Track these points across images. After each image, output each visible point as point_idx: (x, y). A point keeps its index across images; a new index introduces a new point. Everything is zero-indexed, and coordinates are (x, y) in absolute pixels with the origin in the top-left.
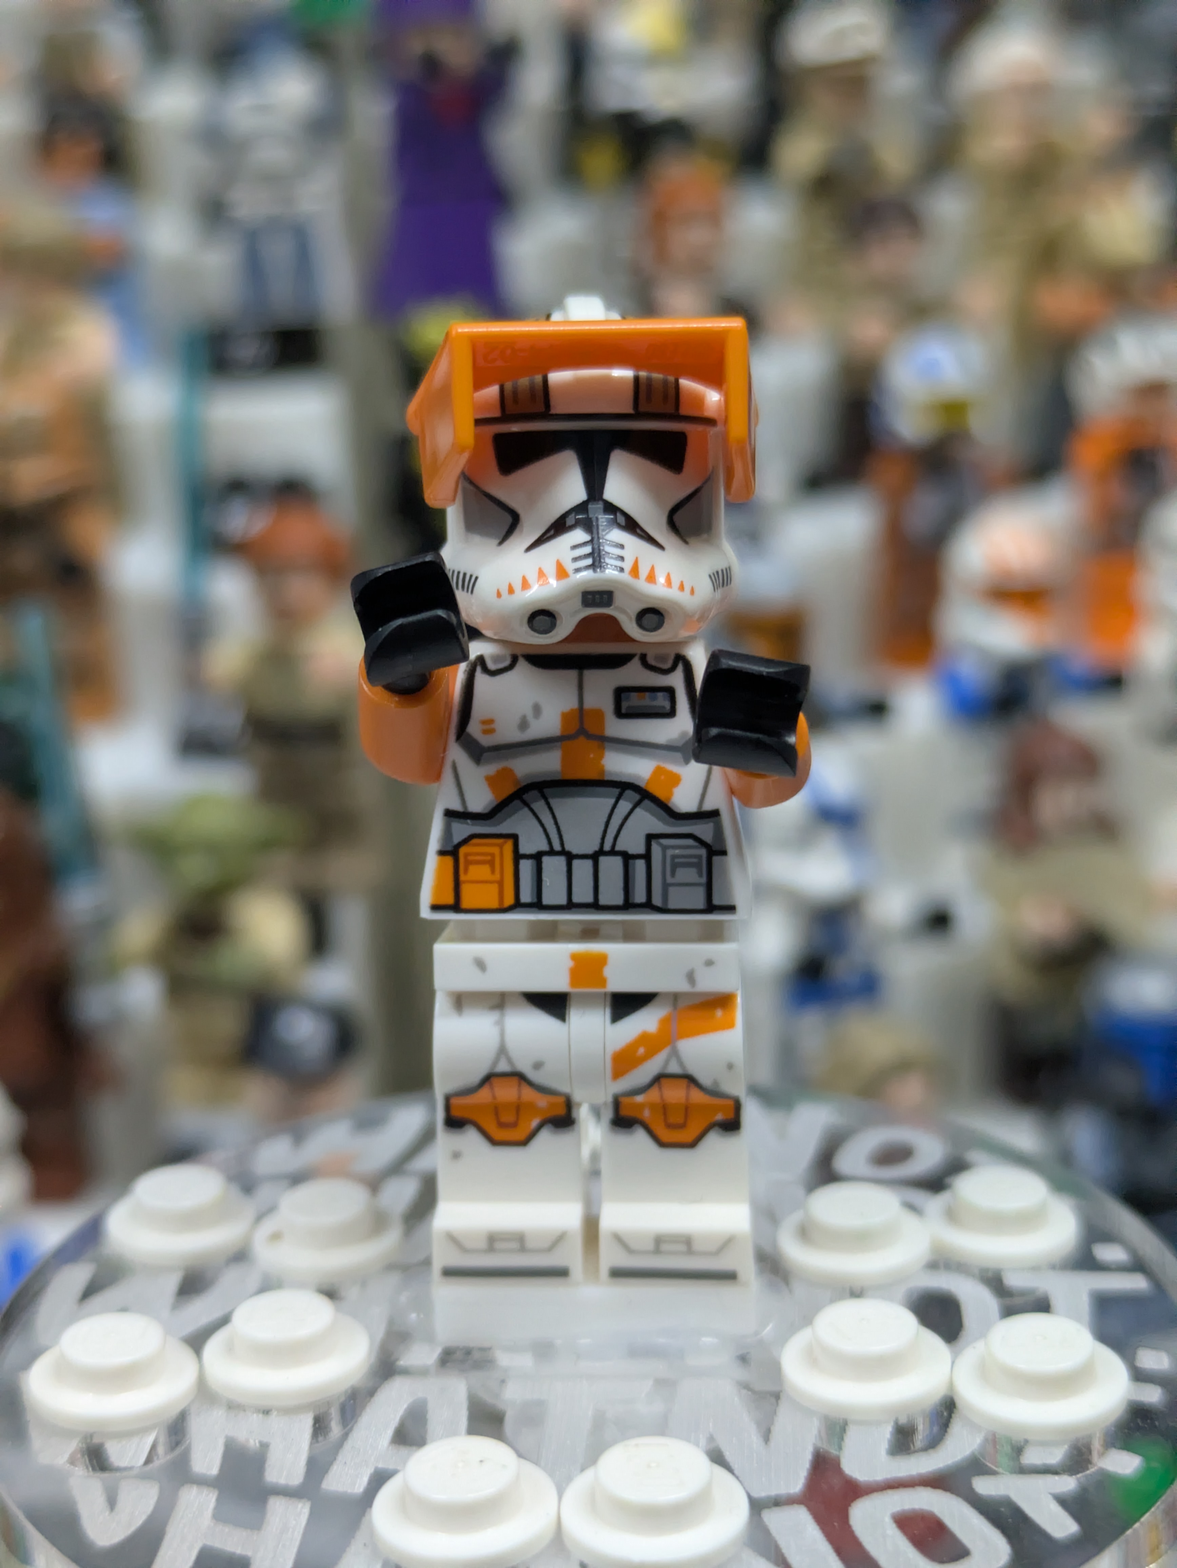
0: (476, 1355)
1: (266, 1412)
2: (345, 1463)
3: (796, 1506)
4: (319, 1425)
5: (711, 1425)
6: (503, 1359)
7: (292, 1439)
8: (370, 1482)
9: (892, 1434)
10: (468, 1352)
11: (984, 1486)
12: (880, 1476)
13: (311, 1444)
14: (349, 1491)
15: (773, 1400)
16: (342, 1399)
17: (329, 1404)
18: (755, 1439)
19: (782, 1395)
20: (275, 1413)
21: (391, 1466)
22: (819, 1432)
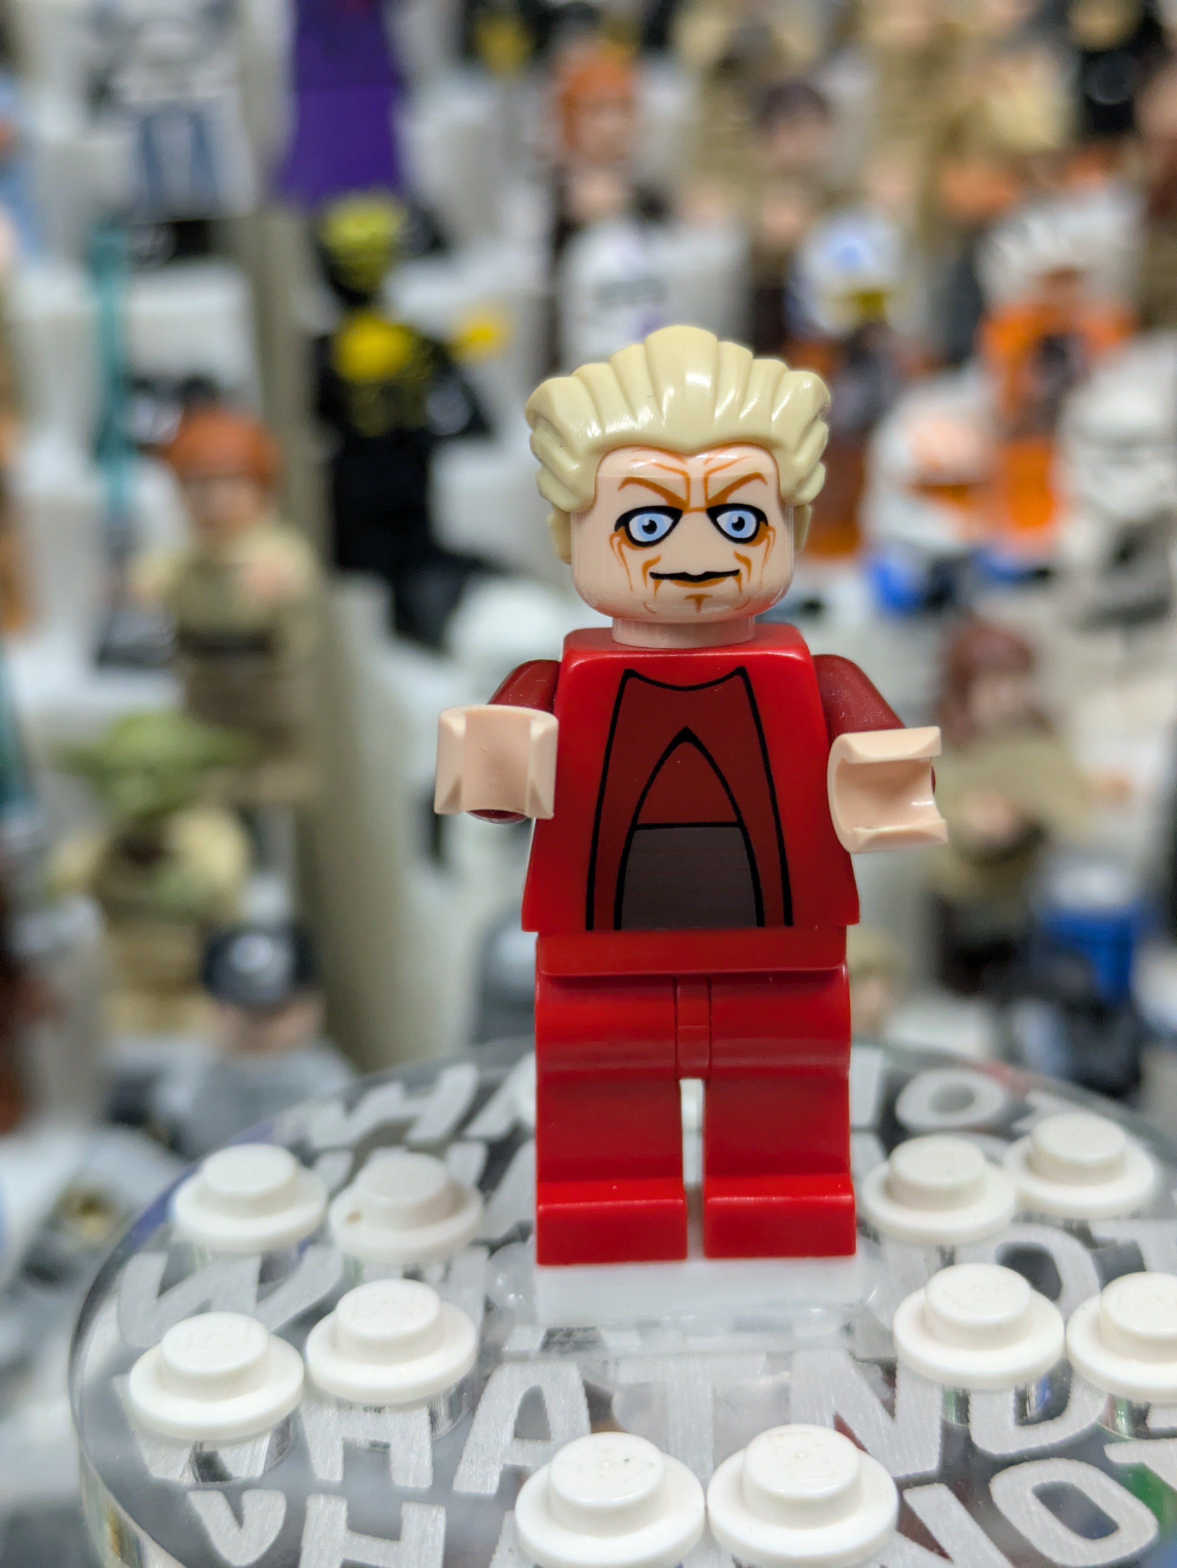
0: (579, 1336)
2: (472, 1462)
3: (936, 1485)
4: (434, 1420)
5: (833, 1400)
6: (609, 1339)
7: (412, 1438)
8: (503, 1483)
10: (569, 1333)
11: (1116, 1454)
12: (1013, 1449)
13: (432, 1442)
14: (482, 1492)
15: (890, 1371)
17: (439, 1398)
18: (881, 1413)
19: (897, 1366)
21: (524, 1464)
22: (943, 1403)
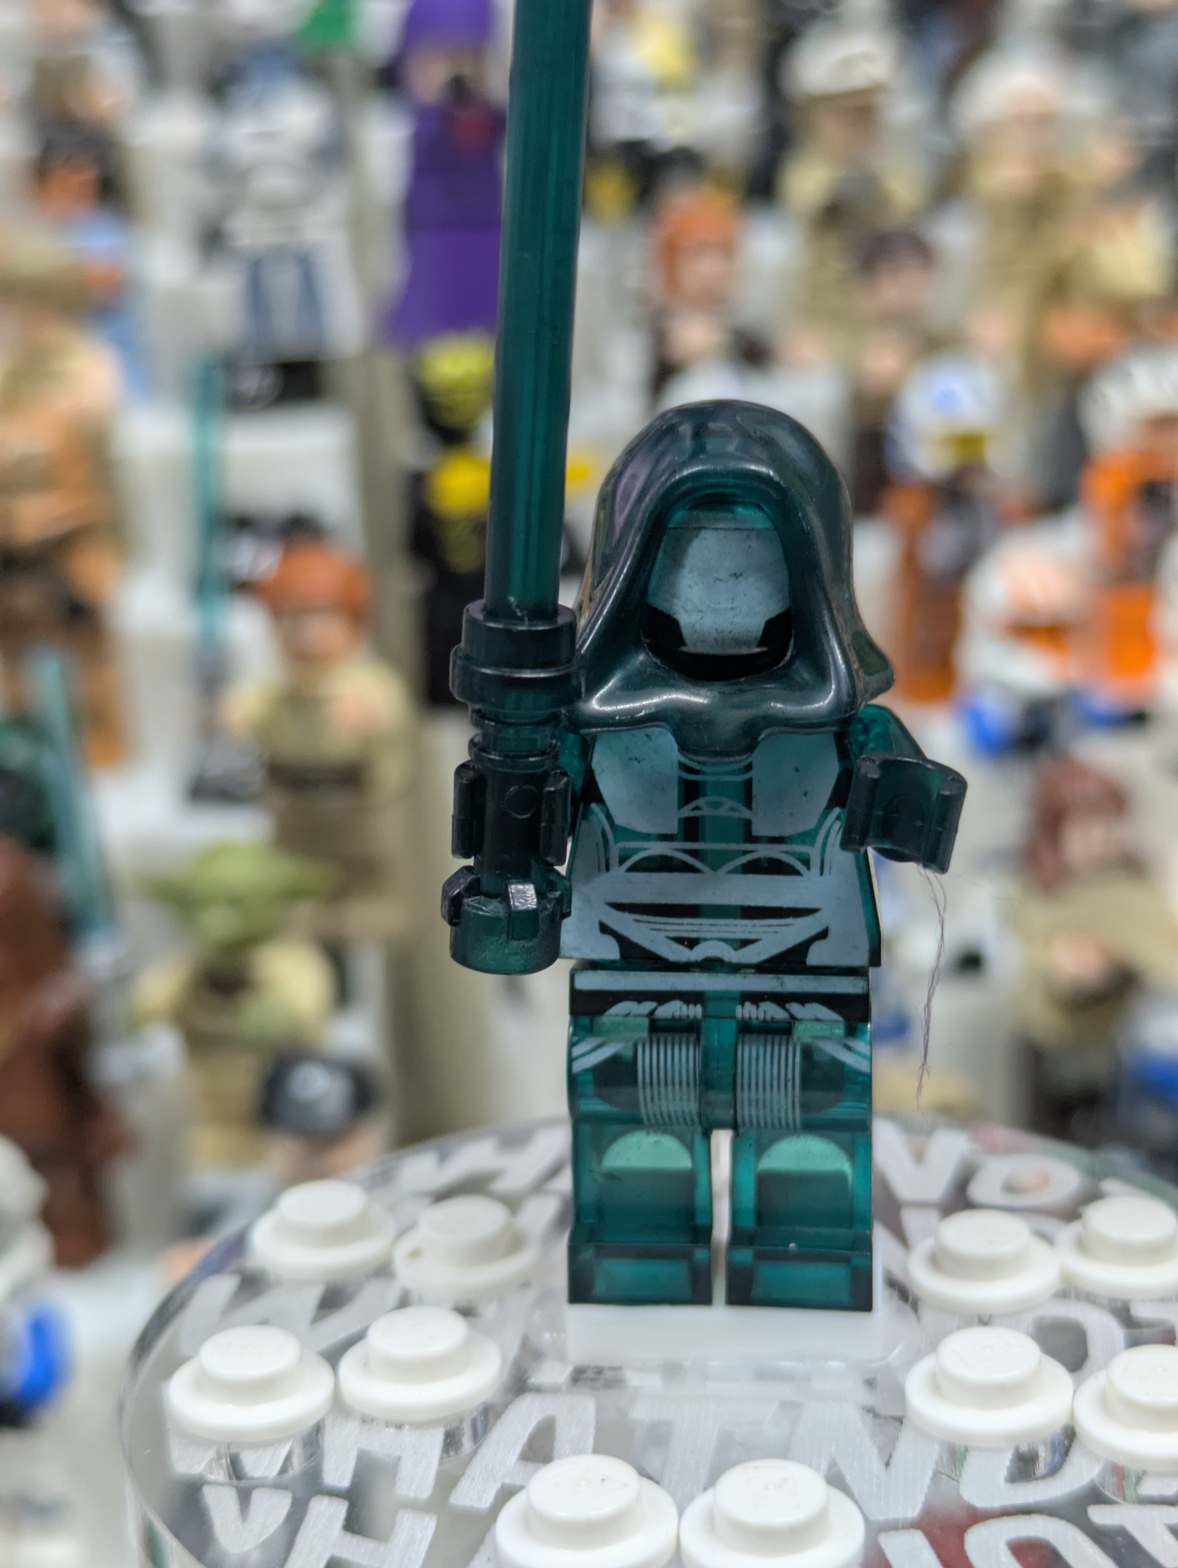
0: (608, 1374)
1: (399, 1426)
2: (473, 1478)
3: (912, 1531)
4: (451, 1441)
5: (833, 1447)
6: (633, 1379)
7: (423, 1454)
8: (496, 1498)
9: (1012, 1461)
10: (599, 1371)
11: (1099, 1515)
12: (996, 1503)
13: (442, 1458)
14: (476, 1506)
15: (897, 1424)
16: (474, 1414)
17: (461, 1420)
18: (877, 1464)
19: (904, 1420)
20: (407, 1427)
21: (518, 1483)
22: (941, 1457)
